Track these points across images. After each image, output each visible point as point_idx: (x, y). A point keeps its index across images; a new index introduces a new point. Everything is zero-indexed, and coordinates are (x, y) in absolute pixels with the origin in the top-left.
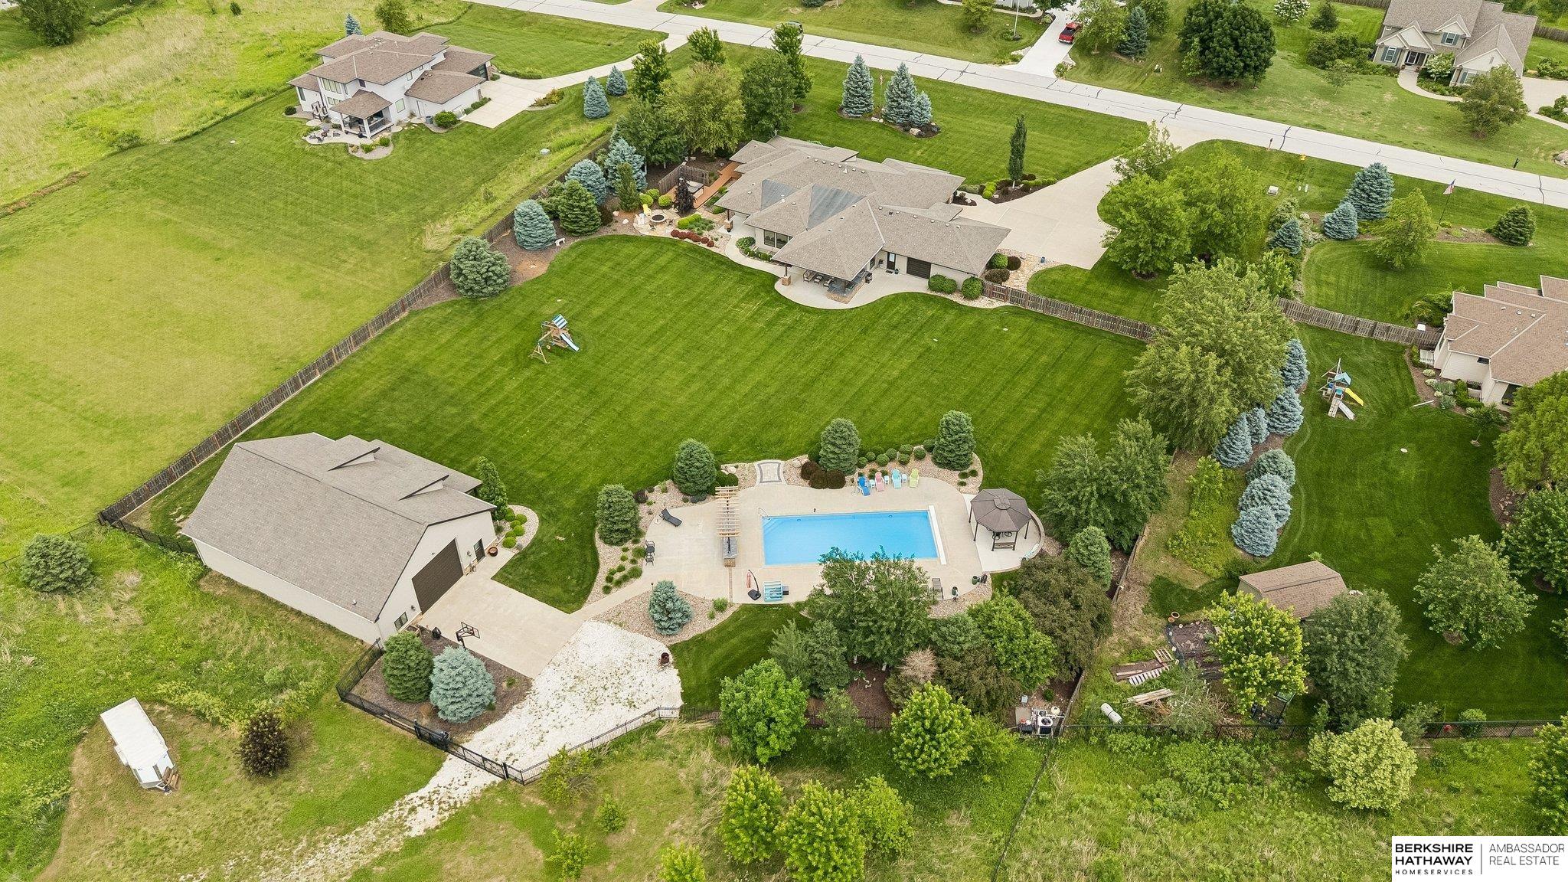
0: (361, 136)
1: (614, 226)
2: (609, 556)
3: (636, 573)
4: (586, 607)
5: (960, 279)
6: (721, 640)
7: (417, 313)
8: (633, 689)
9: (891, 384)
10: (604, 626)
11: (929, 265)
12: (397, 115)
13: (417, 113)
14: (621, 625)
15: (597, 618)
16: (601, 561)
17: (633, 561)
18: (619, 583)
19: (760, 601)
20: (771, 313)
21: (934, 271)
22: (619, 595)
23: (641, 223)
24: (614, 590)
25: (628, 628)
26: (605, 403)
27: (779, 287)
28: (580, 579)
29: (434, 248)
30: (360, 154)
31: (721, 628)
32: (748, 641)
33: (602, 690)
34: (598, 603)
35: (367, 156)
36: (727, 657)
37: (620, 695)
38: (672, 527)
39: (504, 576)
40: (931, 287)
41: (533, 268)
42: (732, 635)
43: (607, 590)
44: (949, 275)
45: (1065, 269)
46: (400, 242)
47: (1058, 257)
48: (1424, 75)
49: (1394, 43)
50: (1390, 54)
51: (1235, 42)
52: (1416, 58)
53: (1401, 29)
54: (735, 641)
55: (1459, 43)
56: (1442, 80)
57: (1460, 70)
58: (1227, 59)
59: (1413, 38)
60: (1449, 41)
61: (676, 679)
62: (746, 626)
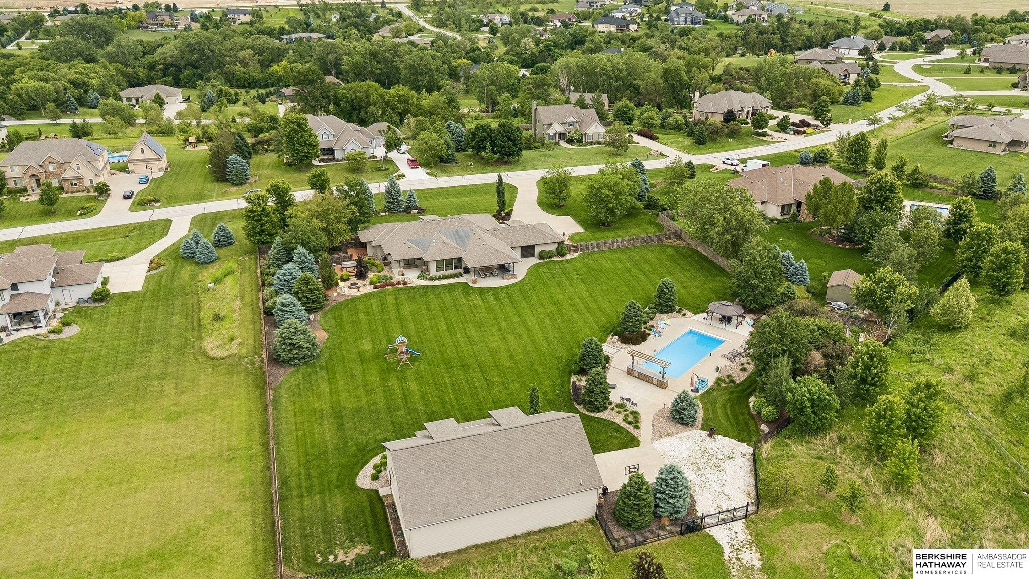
0: (35, 327)
1: (332, 298)
2: (612, 416)
3: (636, 413)
4: (641, 440)
5: (553, 248)
6: (715, 412)
7: (278, 387)
10: (662, 440)
11: (533, 247)
14: (668, 435)
15: (653, 440)
16: (612, 420)
17: (625, 410)
18: (637, 421)
19: (702, 391)
20: (490, 296)
21: (537, 250)
22: (646, 426)
23: (344, 288)
24: (639, 425)
25: (674, 435)
26: (480, 367)
27: (474, 285)
28: (618, 432)
29: (228, 353)
30: (53, 337)
32: (724, 406)
34: (642, 435)
36: (728, 417)
40: (541, 256)
42: (715, 409)
43: (636, 427)
44: (547, 248)
46: (187, 364)
48: (570, 141)
49: (551, 131)
50: (552, 137)
51: (510, 139)
52: (562, 135)
53: (550, 125)
54: (719, 410)
55: (576, 124)
56: (580, 141)
57: (586, 134)
58: (509, 147)
59: (557, 128)
60: (571, 125)
61: (726, 438)
62: (713, 403)
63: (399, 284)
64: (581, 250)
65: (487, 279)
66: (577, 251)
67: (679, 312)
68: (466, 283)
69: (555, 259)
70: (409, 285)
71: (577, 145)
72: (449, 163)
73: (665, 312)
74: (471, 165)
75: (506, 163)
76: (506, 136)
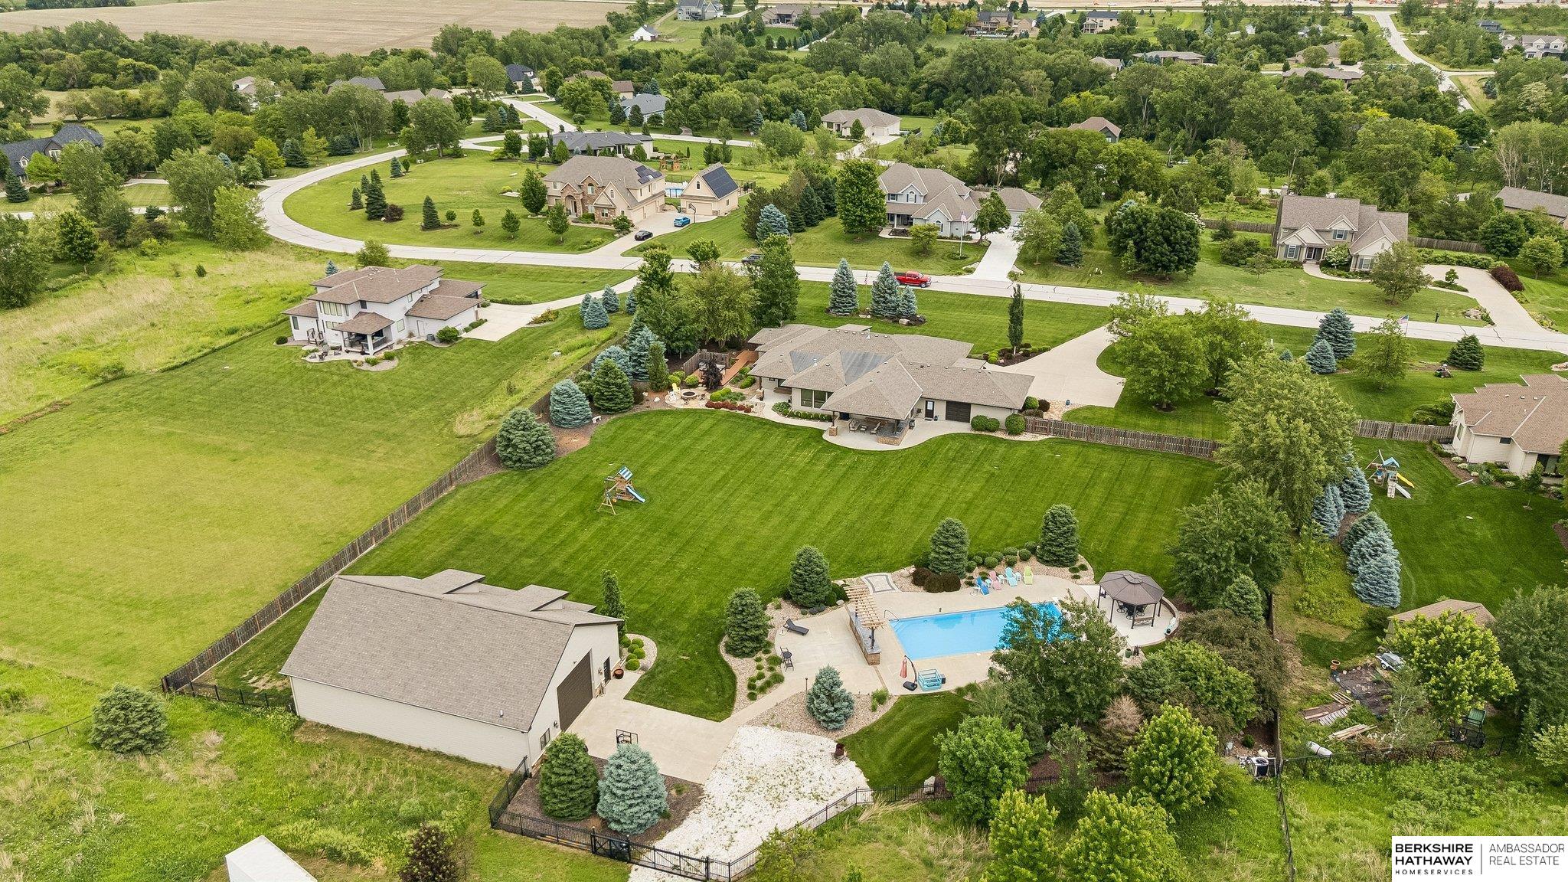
0: (363, 353)
1: (646, 404)
2: (744, 668)
3: (778, 679)
4: (734, 715)
5: (1002, 417)
6: (891, 731)
7: (465, 486)
8: (815, 783)
9: (970, 503)
10: (762, 730)
11: (968, 406)
12: (397, 335)
13: (416, 333)
14: (779, 726)
15: (751, 723)
16: (736, 672)
17: (771, 669)
18: (762, 690)
19: (918, 691)
20: (827, 458)
21: (974, 413)
22: (767, 701)
23: (674, 398)
24: (759, 696)
25: (788, 729)
26: (688, 542)
27: (826, 436)
28: (721, 690)
29: (469, 432)
30: (366, 367)
31: (886, 719)
32: (920, 728)
33: (781, 789)
34: (745, 710)
35: (374, 369)
36: (903, 744)
37: (802, 790)
38: (800, 637)
39: (636, 694)
40: (974, 427)
41: (574, 442)
42: (902, 724)
43: (752, 697)
44: (990, 414)
45: (1090, 408)
46: (428, 432)
47: (1080, 401)
48: (1326, 265)
49: (1292, 242)
50: (1291, 251)
51: (1167, 240)
52: (1314, 252)
53: (1296, 230)
54: (906, 729)
55: (1349, 237)
56: (1344, 267)
57: (1357, 257)
58: (1162, 254)
59: (1308, 236)
60: (1340, 236)
61: (858, 770)
62: (913, 715)
63: (741, 408)
64: (1055, 433)
65: (859, 434)
66: (1046, 431)
67: (1074, 570)
68: (821, 432)
69: (999, 435)
70: (750, 414)
71: (1333, 274)
72: (1066, 263)
73: (1046, 562)
74: (1098, 273)
75: (1162, 280)
76: (1162, 234)
